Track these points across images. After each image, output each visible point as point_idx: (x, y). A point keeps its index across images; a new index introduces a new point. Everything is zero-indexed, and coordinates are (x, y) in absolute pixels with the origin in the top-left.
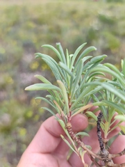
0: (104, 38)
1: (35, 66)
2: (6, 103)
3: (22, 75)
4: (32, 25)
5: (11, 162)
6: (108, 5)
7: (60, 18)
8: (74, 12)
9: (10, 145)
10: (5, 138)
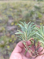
0: (36, 14)
1: (12, 24)
2: (2, 37)
3: (8, 27)
4: (11, 10)
5: (4, 58)
6: (38, 2)
7: (21, 7)
8: (26, 5)
9: (4, 51)
10: (2, 49)
